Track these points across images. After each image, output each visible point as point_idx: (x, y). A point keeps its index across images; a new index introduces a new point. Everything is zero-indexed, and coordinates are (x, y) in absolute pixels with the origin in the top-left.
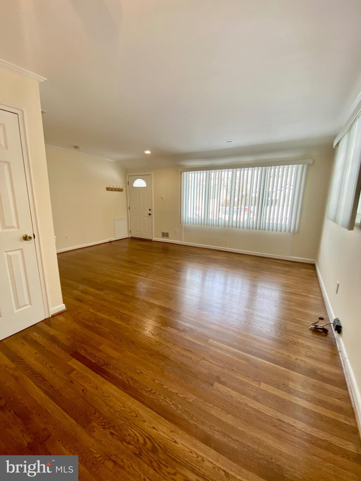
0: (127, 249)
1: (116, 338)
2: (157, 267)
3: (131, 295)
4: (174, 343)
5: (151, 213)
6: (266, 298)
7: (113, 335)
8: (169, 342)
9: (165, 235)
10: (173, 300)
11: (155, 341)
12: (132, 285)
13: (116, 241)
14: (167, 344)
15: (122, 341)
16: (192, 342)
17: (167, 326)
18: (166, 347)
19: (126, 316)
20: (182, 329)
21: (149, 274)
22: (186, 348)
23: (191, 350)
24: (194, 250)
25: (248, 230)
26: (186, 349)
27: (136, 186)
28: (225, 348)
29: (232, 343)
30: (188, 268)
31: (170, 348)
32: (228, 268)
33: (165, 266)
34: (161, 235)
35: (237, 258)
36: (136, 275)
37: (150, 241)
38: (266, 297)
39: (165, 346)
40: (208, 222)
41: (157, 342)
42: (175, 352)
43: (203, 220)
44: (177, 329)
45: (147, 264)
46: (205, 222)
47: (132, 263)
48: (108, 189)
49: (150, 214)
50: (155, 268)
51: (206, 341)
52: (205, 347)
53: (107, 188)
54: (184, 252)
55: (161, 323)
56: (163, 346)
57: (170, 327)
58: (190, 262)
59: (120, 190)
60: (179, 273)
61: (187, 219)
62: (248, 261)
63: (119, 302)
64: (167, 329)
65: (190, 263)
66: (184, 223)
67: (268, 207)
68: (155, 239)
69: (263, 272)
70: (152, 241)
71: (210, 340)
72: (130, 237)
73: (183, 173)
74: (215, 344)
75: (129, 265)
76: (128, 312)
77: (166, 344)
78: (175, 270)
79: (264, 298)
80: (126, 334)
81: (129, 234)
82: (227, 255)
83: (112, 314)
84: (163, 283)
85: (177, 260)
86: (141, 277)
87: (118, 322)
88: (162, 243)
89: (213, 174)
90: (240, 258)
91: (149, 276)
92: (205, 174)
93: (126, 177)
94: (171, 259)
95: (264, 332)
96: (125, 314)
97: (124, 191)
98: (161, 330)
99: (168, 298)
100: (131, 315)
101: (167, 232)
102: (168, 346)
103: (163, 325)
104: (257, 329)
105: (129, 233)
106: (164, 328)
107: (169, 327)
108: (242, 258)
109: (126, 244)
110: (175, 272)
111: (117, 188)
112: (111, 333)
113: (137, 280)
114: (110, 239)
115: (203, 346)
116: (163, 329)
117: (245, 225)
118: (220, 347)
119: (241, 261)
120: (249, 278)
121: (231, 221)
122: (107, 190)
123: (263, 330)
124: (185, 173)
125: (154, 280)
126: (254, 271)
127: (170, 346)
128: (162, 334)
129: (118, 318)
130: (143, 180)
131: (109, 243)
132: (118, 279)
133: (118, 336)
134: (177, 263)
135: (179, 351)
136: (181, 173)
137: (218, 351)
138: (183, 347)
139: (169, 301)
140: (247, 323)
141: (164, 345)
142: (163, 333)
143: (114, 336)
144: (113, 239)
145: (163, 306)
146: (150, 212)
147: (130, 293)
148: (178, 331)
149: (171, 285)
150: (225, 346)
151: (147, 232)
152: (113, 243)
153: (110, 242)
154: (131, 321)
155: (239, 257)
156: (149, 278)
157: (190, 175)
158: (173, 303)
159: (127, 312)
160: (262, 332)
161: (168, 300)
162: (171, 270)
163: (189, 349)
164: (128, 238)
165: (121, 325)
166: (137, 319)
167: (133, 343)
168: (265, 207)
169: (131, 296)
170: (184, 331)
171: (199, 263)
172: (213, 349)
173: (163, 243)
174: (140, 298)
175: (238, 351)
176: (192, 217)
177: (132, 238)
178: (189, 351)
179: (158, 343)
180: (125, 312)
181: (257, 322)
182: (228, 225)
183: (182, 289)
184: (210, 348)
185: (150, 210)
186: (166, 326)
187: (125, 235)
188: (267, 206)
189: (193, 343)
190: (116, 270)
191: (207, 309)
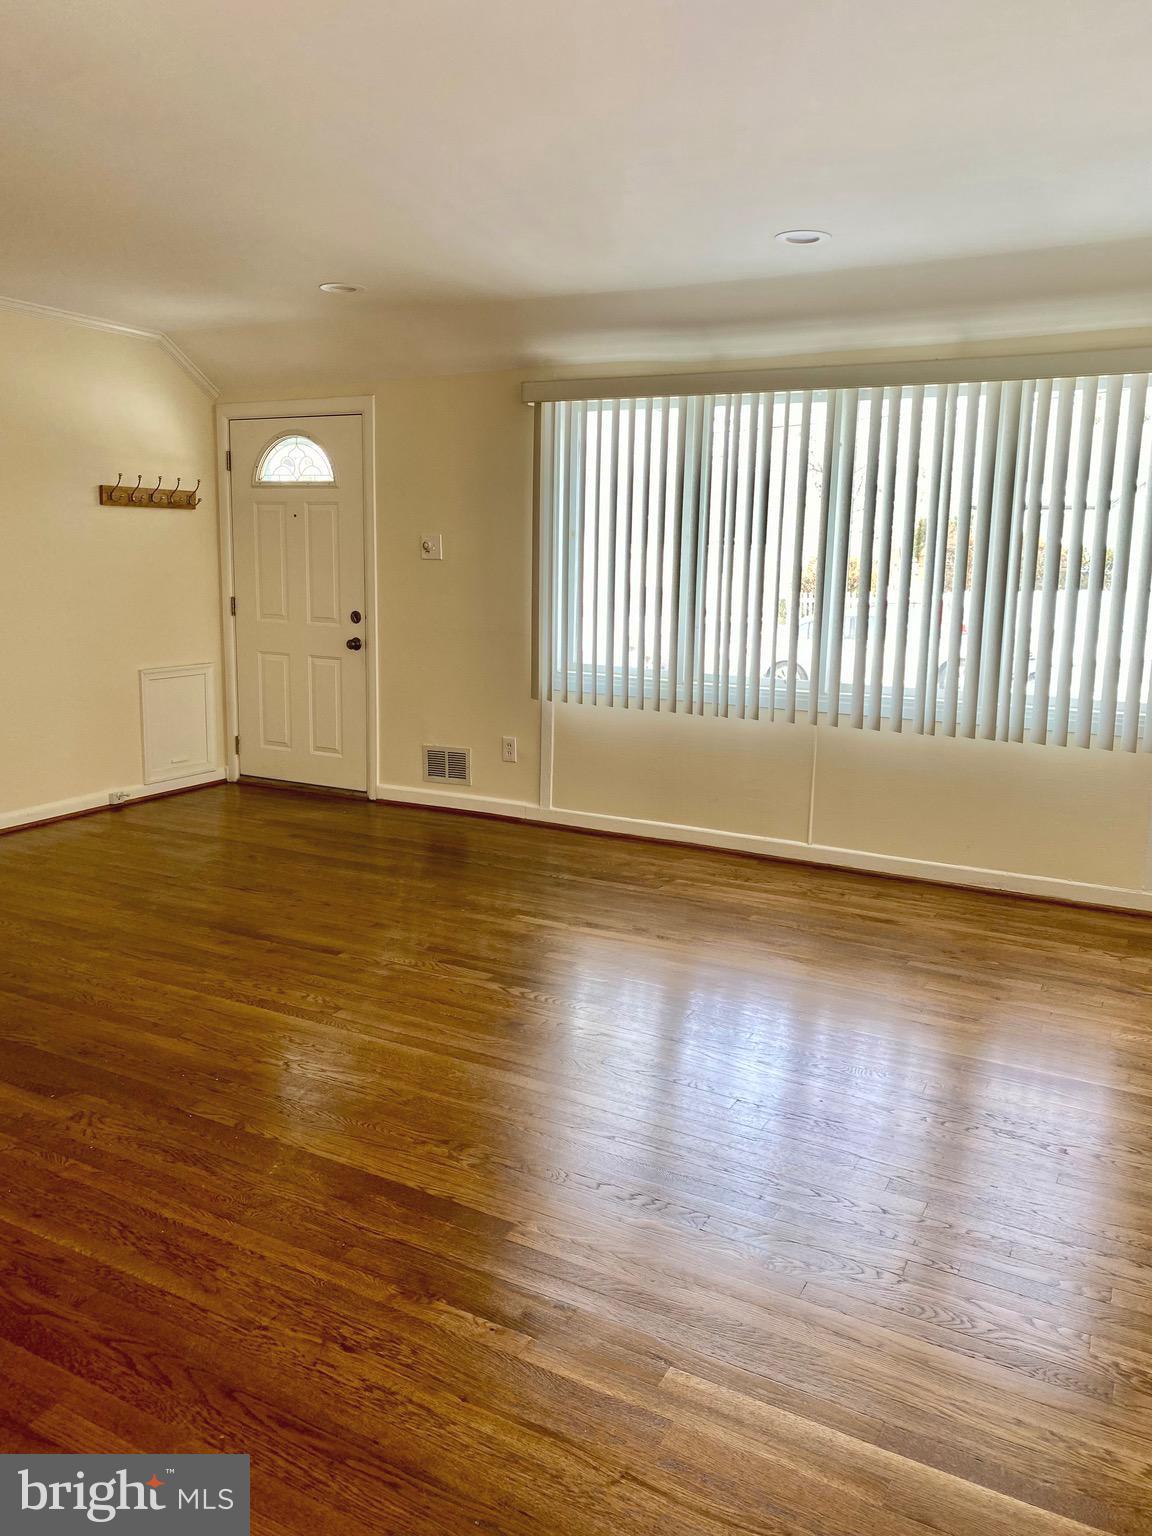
0: (217, 847)
1: (131, 1365)
2: (386, 957)
3: (231, 1123)
4: (467, 1389)
5: (362, 638)
6: (1012, 1135)
7: (114, 1349)
8: (434, 1385)
9: (446, 765)
10: (472, 1151)
11: (357, 1383)
12: (234, 1066)
13: (151, 806)
14: (425, 1398)
15: (169, 1383)
16: (574, 1385)
17: (432, 1296)
18: (423, 1413)
19: (195, 1246)
20: (517, 1313)
21: (341, 1002)
22: (534, 1418)
23: (563, 1428)
24: (618, 855)
25: (926, 737)
26: (530, 1425)
27: (274, 479)
28: (752, 1413)
29: (797, 1385)
30: (571, 964)
31: (443, 1422)
32: (807, 961)
33: (433, 949)
34: (419, 766)
35: (866, 901)
36: (262, 1003)
37: (355, 800)
38: (1010, 1128)
39: (411, 1408)
40: (696, 691)
41: (369, 1389)
42: (466, 1440)
43: (665, 678)
44: (491, 1315)
45: (337, 943)
46: (681, 690)
47: (239, 932)
48: (109, 496)
49: (354, 644)
50: (377, 964)
51: (650, 1381)
52: (642, 1412)
53: (101, 486)
54: (557, 869)
55: (398, 1282)
56: (401, 1409)
57: (449, 1303)
58: (589, 925)
59: (182, 501)
60: (516, 991)
61: (572, 672)
62: (927, 921)
63: (158, 1160)
64: (429, 1316)
65: (587, 930)
66: (557, 696)
67: (1039, 597)
68: (383, 788)
69: (1005, 982)
70: (369, 801)
71: (670, 1373)
72: (236, 777)
73: (546, 407)
74: (703, 1392)
75: (226, 950)
76: (209, 1218)
77: (420, 1396)
78: (498, 977)
79: (995, 1131)
80: (193, 1342)
81: (227, 761)
82: (806, 883)
83: (114, 1231)
84: (423, 1052)
85: (511, 914)
86: (292, 1020)
87: (149, 1276)
88: (424, 815)
89: (720, 412)
90: (880, 903)
91: (341, 1015)
92: (674, 414)
93: (215, 420)
94: (474, 907)
95: (983, 1326)
96: (193, 1233)
97: (204, 510)
98: (396, 1319)
99: (445, 1142)
100: (226, 1237)
101: (456, 746)
102: (429, 1410)
103: (406, 1294)
104: (945, 1309)
105: (226, 756)
106: (409, 1308)
107: (442, 1305)
108: (891, 905)
109: (211, 820)
110: (495, 986)
111: (164, 492)
112: (107, 1342)
113: (264, 1036)
114: (116, 790)
115: (630, 1409)
116: (407, 1315)
117: (910, 711)
118: (726, 1410)
119: (887, 921)
120: (925, 1018)
121: (827, 686)
122: (101, 503)
123: (977, 1312)
124: (562, 405)
125: (367, 1038)
126: (958, 977)
127: (439, 1411)
128: (399, 1340)
129: (146, 1254)
130: (316, 447)
131: (107, 816)
132: (155, 1027)
133: (148, 1357)
134: (506, 935)
135: (490, 1438)
136: (538, 405)
137: (717, 1432)
138: (515, 1411)
139: (450, 1157)
140: (886, 1275)
141: (411, 1401)
142: (406, 1335)
143: (125, 1356)
144: (136, 790)
145: (411, 1184)
146: (356, 631)
147: (223, 1115)
148: (490, 1324)
149: (470, 1066)
150: (752, 1406)
151: (337, 746)
152: (131, 816)
153: (115, 809)
154: (222, 1274)
155: (878, 896)
156: (342, 1025)
157: (592, 416)
158: (472, 1166)
159: (205, 1222)
160: (968, 1325)
161: (444, 1150)
162: (471, 973)
163: (549, 1425)
164: (224, 782)
165: (163, 1293)
166: (262, 1257)
167: (230, 1394)
168: (1020, 594)
169: (227, 1128)
170: (525, 1323)
171: (639, 931)
172: (685, 1420)
173: (433, 816)
174: (284, 1141)
175: (825, 1432)
176: (602, 661)
177: (249, 785)
178: (545, 1431)
179: (377, 1394)
180: (188, 1222)
181: (946, 1267)
182: (809, 708)
183: (531, 1084)
184: (668, 1415)
185: (356, 617)
186: (425, 1300)
187: (206, 764)
188: (1032, 586)
189: (575, 1390)
190: (142, 974)
191: (667, 1200)
